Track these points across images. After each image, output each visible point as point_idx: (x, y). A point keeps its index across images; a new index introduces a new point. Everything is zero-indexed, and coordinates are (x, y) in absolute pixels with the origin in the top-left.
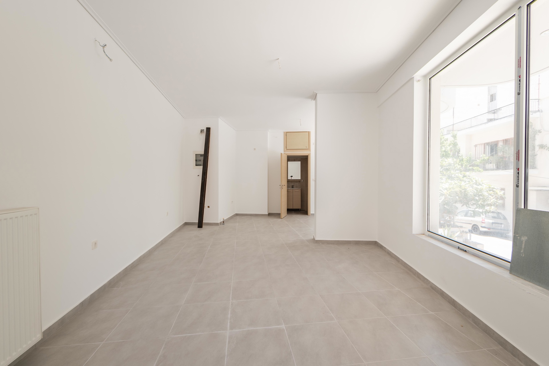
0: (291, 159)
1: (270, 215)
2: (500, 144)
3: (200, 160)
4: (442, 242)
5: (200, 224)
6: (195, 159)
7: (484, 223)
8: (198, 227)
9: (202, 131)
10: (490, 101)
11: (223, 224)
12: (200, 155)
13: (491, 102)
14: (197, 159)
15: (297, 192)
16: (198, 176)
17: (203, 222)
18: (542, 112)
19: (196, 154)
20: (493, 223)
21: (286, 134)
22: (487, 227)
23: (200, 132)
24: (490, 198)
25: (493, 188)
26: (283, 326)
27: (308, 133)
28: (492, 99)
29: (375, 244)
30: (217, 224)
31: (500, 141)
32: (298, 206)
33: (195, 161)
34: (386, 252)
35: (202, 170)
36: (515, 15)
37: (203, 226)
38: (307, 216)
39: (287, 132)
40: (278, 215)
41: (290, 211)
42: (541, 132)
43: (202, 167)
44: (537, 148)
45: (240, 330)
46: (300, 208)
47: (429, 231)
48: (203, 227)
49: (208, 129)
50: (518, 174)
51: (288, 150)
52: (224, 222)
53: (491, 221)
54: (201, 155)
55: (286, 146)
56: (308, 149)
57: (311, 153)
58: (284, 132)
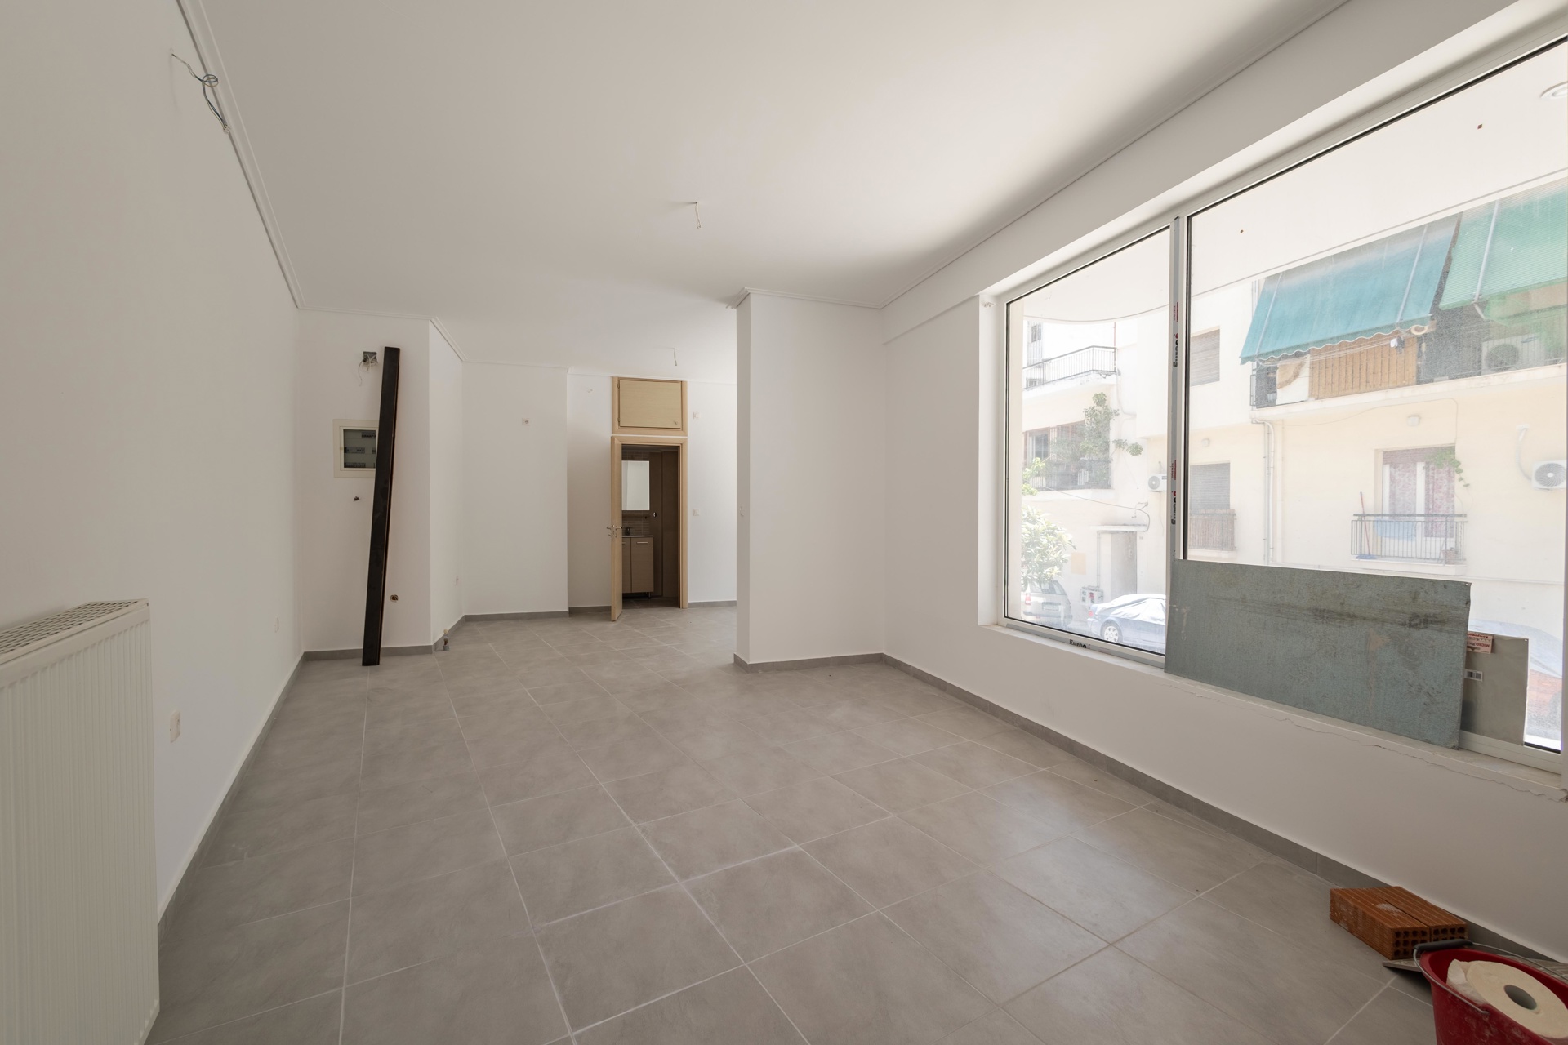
0: (631, 452)
1: (574, 612)
2: (1053, 436)
3: (361, 451)
4: (1038, 634)
5: (372, 653)
6: (343, 446)
7: (1029, 604)
8: (364, 664)
9: (368, 357)
10: (1030, 339)
11: (445, 649)
12: (360, 434)
13: (1033, 341)
14: (348, 446)
15: (644, 544)
16: (357, 499)
17: (382, 647)
18: (1120, 374)
19: (345, 431)
20: (1043, 603)
21: (619, 383)
22: (1033, 612)
23: (362, 359)
24: (1051, 549)
25: (1054, 529)
26: (796, 847)
27: (680, 384)
28: (1035, 337)
29: (881, 660)
30: (425, 650)
31: (1052, 428)
32: (645, 585)
33: (343, 451)
34: (908, 674)
35: (374, 480)
36: (1168, 227)
37: (382, 660)
38: (678, 609)
39: (620, 379)
40: (604, 613)
41: (632, 599)
42: (1118, 415)
43: (372, 472)
44: (1112, 446)
45: (708, 874)
46: (653, 591)
47: (1008, 617)
48: (381, 662)
49: (392, 356)
50: (1175, 501)
51: (624, 430)
52: (446, 642)
53: (1041, 600)
54: (367, 435)
55: (619, 417)
56: (681, 428)
57: (686, 439)
58: (612, 377)
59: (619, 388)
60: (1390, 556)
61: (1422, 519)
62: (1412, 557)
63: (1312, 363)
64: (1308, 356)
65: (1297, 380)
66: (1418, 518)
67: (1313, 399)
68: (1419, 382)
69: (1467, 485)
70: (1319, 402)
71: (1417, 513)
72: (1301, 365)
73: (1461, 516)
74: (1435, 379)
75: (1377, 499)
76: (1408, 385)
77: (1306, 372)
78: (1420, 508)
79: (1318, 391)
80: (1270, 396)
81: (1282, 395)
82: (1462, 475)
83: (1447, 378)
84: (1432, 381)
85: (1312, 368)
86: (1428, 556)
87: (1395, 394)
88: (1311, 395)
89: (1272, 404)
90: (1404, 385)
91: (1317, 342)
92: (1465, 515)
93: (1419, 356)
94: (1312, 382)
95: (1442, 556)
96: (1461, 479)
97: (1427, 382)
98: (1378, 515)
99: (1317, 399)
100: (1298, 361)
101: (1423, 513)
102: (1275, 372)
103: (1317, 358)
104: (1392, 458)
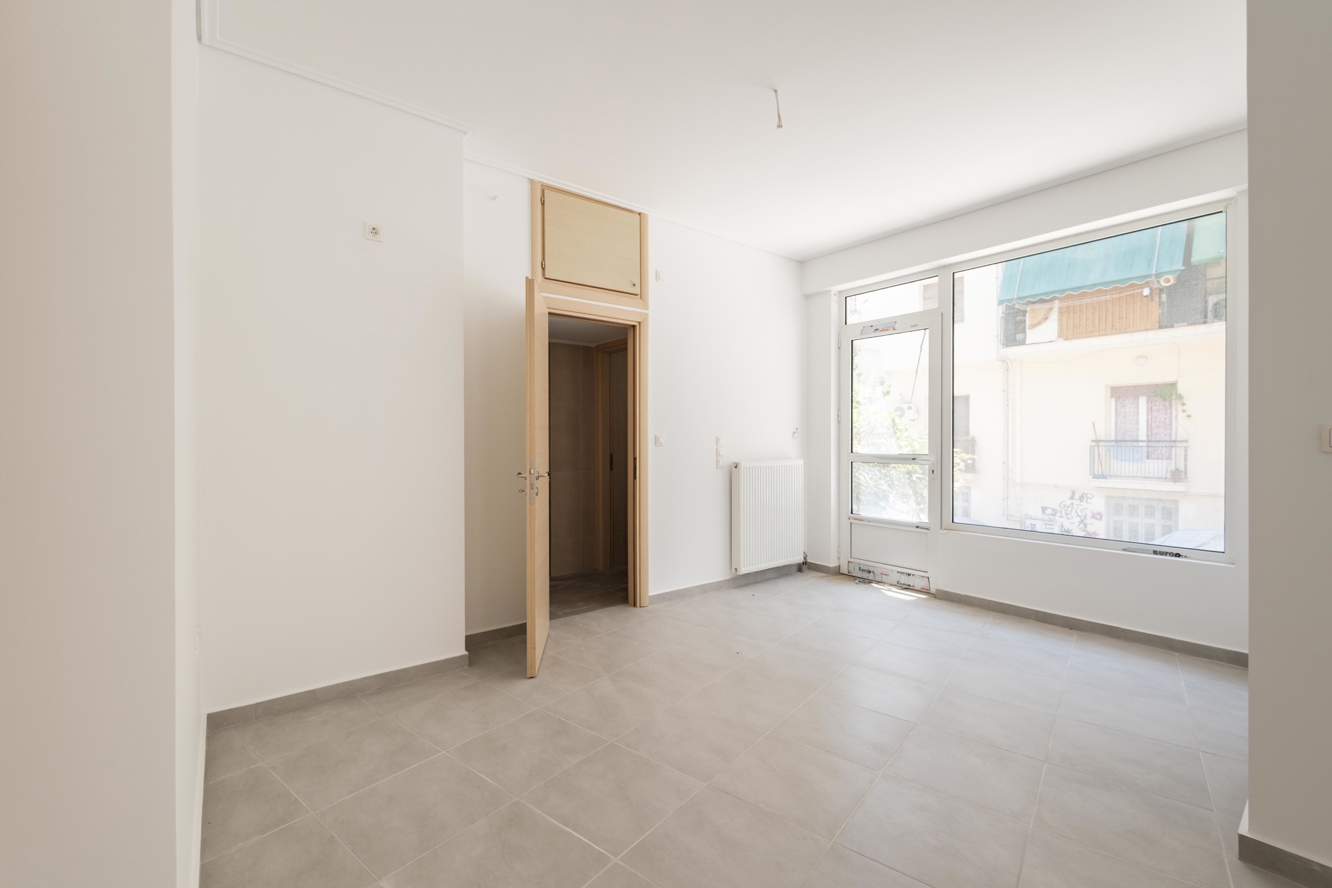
21: (542, 196)
27: (637, 216)
39: (544, 188)
51: (549, 285)
55: (544, 259)
56: (638, 294)
57: (647, 315)
58: (532, 182)
59: (543, 204)
60: (1118, 476)
61: (1145, 444)
62: (1137, 477)
63: (1060, 308)
64: (1057, 304)
65: (1047, 322)
66: (1140, 444)
67: (1061, 339)
68: (1160, 328)
69: (1189, 416)
70: (1068, 342)
71: (1140, 439)
72: (1051, 309)
73: (1182, 441)
74: (1175, 325)
75: (1106, 429)
76: (1151, 329)
77: (1054, 316)
78: (1143, 435)
79: (1067, 333)
80: (1019, 337)
81: (1031, 335)
82: (1184, 408)
83: (1186, 324)
84: (1172, 326)
85: (1061, 312)
86: (1151, 475)
87: (1139, 337)
88: (1060, 336)
89: (1023, 343)
90: (1147, 330)
91: (1074, 288)
92: (1186, 441)
93: (1161, 304)
94: (1060, 325)
95: (1169, 475)
96: (1184, 411)
97: (1166, 327)
98: (1109, 441)
99: (1066, 339)
100: (1047, 306)
101: (1145, 439)
102: (1025, 316)
103: (1065, 304)
104: (1119, 393)
